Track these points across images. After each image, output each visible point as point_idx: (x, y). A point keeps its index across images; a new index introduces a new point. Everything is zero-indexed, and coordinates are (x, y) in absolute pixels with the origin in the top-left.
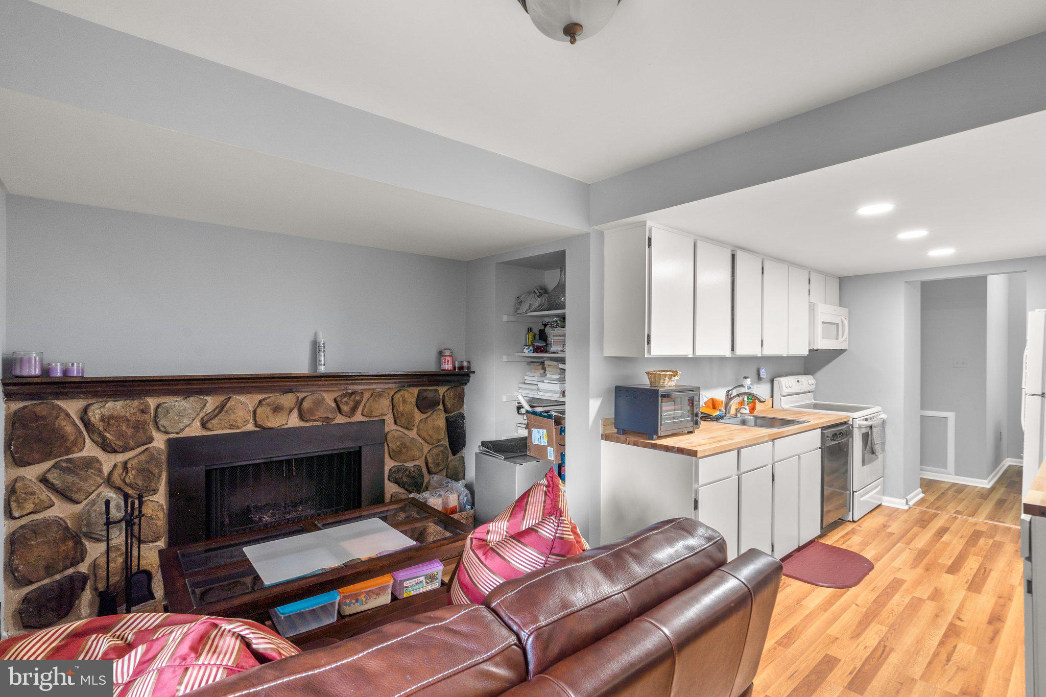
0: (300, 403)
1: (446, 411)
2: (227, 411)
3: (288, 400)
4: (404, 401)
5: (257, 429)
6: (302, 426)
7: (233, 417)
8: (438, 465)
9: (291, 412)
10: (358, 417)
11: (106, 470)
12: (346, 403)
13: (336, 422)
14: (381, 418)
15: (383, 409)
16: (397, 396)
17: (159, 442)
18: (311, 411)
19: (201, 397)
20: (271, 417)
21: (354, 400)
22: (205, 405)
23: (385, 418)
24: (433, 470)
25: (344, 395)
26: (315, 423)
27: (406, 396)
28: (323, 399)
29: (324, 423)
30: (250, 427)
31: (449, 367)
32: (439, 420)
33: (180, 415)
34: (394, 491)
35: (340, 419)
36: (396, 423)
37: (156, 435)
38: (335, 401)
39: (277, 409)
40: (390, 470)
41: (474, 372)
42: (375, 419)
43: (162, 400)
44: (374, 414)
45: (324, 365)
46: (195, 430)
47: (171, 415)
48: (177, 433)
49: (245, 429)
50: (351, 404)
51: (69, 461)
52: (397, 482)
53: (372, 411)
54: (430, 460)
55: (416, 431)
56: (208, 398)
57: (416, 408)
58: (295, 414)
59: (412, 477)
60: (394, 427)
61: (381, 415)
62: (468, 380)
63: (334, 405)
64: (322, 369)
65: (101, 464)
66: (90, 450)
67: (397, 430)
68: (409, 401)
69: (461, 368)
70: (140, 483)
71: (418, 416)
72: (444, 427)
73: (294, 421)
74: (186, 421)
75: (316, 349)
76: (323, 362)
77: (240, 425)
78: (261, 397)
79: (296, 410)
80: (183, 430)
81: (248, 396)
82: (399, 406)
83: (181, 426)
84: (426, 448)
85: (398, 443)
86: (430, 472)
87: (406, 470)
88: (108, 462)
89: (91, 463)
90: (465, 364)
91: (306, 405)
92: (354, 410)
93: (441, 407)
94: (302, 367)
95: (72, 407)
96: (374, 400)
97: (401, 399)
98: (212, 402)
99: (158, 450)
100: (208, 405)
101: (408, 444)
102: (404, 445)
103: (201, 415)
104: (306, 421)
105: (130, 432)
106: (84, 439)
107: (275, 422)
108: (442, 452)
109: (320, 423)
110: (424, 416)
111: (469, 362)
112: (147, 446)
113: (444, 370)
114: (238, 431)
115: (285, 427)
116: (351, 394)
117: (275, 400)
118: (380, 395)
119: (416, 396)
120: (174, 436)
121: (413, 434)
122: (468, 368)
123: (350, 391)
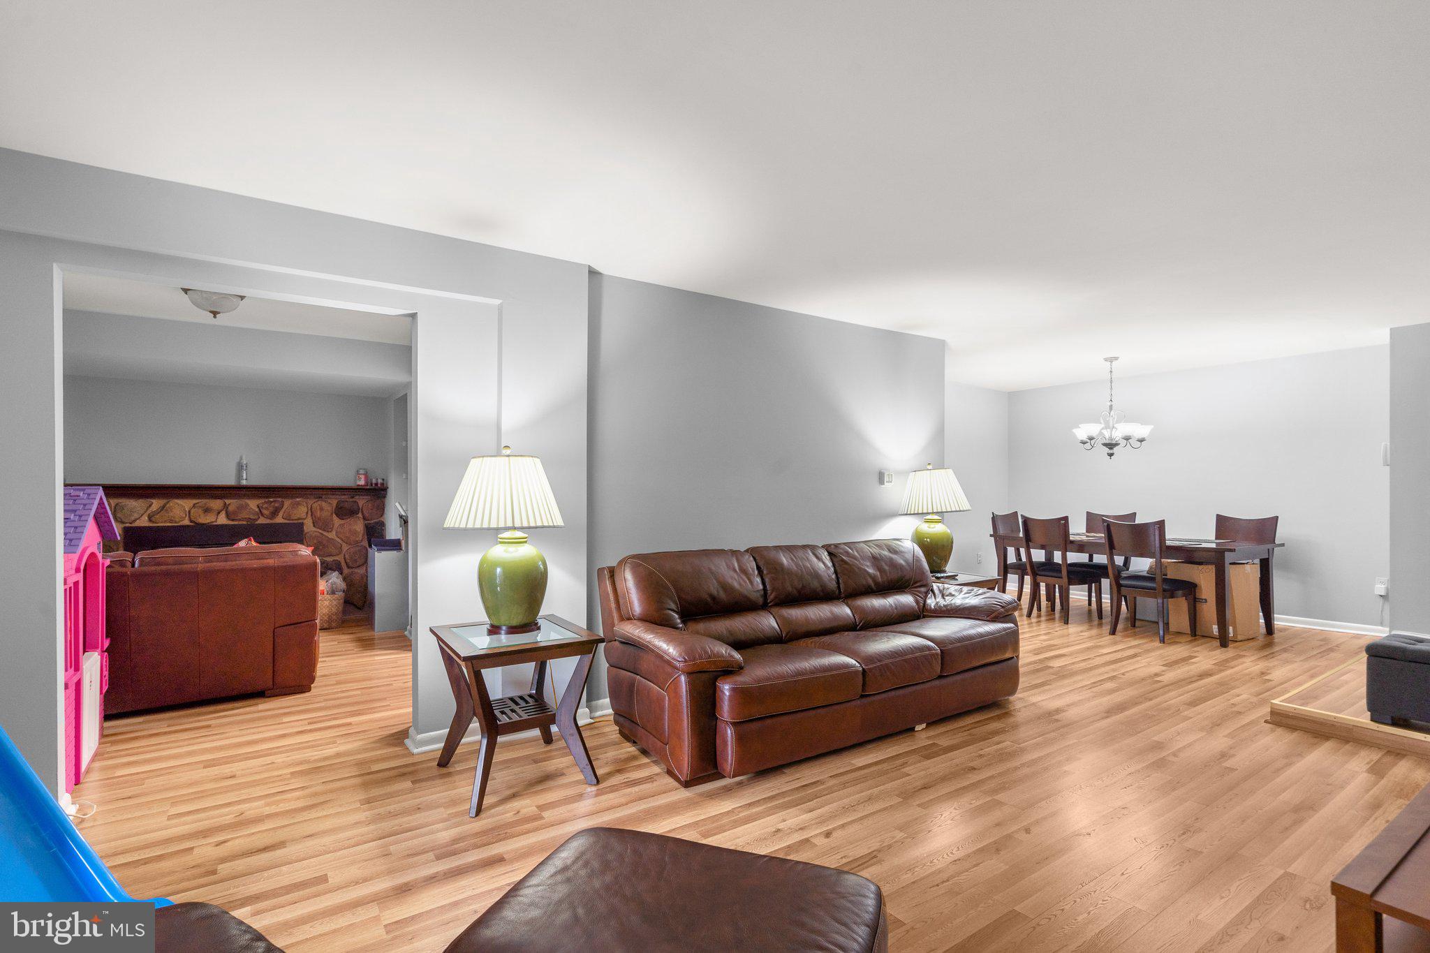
0: (226, 506)
1: (364, 518)
2: (166, 510)
3: (216, 504)
4: (322, 509)
5: (192, 524)
6: (230, 523)
7: (171, 514)
8: (355, 561)
9: (219, 513)
10: (279, 519)
12: (267, 508)
13: (259, 522)
14: (300, 521)
15: (301, 514)
16: (315, 505)
18: (235, 513)
19: (149, 500)
20: (202, 516)
21: (274, 506)
22: (150, 506)
23: (305, 521)
24: (350, 564)
25: (266, 503)
26: (241, 523)
27: (323, 505)
28: (247, 505)
29: (249, 523)
30: (186, 522)
31: (362, 482)
32: (358, 526)
33: (132, 511)
35: (262, 521)
36: (314, 526)
38: (258, 507)
39: (207, 510)
41: (388, 488)
42: (294, 522)
43: (120, 500)
44: (292, 518)
45: (246, 479)
46: (144, 522)
47: (125, 511)
48: (130, 523)
49: (181, 524)
50: (271, 509)
53: (290, 516)
54: (347, 556)
55: (334, 533)
56: (154, 501)
57: (334, 515)
58: (223, 515)
60: (314, 529)
61: (299, 519)
62: (386, 494)
63: (257, 510)
64: (244, 483)
67: (316, 532)
68: (327, 509)
69: (376, 484)
71: (337, 521)
72: (362, 532)
73: (222, 520)
74: (136, 516)
75: (240, 467)
76: (245, 477)
77: (177, 520)
78: (195, 501)
79: (224, 512)
80: (135, 521)
81: (186, 501)
82: (317, 513)
83: (133, 518)
84: (345, 547)
85: (315, 541)
86: (348, 567)
90: (380, 481)
91: (230, 508)
92: (275, 513)
93: (360, 515)
94: (230, 481)
96: (293, 507)
97: (319, 507)
98: (156, 504)
100: (153, 505)
101: (324, 542)
102: (320, 543)
103: (149, 512)
104: (233, 520)
107: (206, 519)
108: (359, 551)
109: (245, 523)
110: (343, 522)
111: (383, 480)
113: (358, 485)
114: (176, 525)
115: (215, 523)
116: (272, 502)
117: (205, 504)
118: (298, 504)
119: (335, 505)
120: (127, 525)
121: (332, 535)
122: (382, 484)
123: (272, 500)
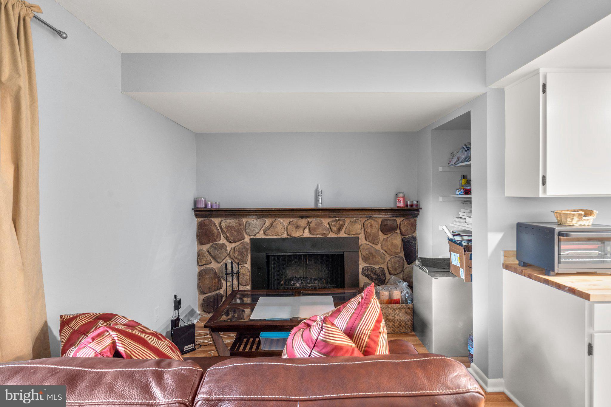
0: (309, 224)
1: (402, 234)
2: (274, 227)
3: (303, 222)
4: (371, 226)
5: (288, 237)
6: (311, 237)
7: (276, 230)
8: (396, 269)
9: (304, 229)
10: (342, 234)
11: (228, 250)
12: (335, 226)
13: (329, 236)
14: (356, 236)
15: (357, 230)
16: (367, 223)
17: (247, 240)
18: (315, 229)
19: (264, 219)
20: (294, 231)
21: (339, 224)
22: (265, 224)
23: (359, 236)
24: (392, 272)
25: (334, 221)
26: (318, 236)
27: (372, 223)
28: (322, 223)
29: (323, 237)
30: (285, 236)
31: (401, 204)
32: (397, 240)
33: (254, 227)
34: (365, 282)
35: (331, 235)
36: (366, 240)
37: (246, 236)
38: (329, 224)
39: (297, 227)
40: (363, 268)
41: (421, 209)
42: (353, 236)
43: (248, 220)
44: (351, 233)
45: (321, 203)
46: (261, 235)
47: (251, 227)
48: (254, 236)
49: (282, 236)
50: (337, 226)
51: (216, 244)
52: (367, 276)
53: (350, 231)
54: (390, 266)
55: (380, 246)
56: (266, 220)
57: (380, 231)
58: (307, 230)
59: (377, 275)
60: (365, 242)
61: (356, 234)
62: (418, 214)
63: (328, 226)
64: (320, 206)
65: (226, 247)
66: (223, 241)
67: (367, 244)
68: (374, 226)
69: (412, 206)
70: (239, 257)
71: (381, 236)
72: (400, 245)
73: (307, 234)
74: (257, 231)
75: (317, 194)
76: (320, 202)
77: (280, 234)
78: (290, 220)
79: (307, 228)
80: (256, 234)
81: (284, 219)
82: (368, 230)
83: (255, 232)
84: (388, 257)
85: (367, 252)
86: (390, 274)
87: (373, 270)
88: (229, 246)
89: (223, 246)
90: (415, 203)
91: (312, 225)
92: (339, 230)
93: (398, 231)
94: (312, 206)
95: (216, 221)
96: (352, 225)
97: (369, 225)
98: (268, 221)
99: (247, 243)
100: (266, 223)
101: (374, 253)
102: (371, 254)
103: (264, 228)
104: (313, 234)
105: (235, 233)
106: (221, 235)
107: (297, 234)
108: (399, 261)
109: (320, 236)
110: (386, 236)
111: (417, 201)
112: (243, 241)
113: (398, 207)
114: (279, 237)
115: (302, 237)
116: (338, 220)
117: (296, 222)
118: (355, 222)
119: (380, 223)
120: (252, 237)
121: (378, 247)
122: (417, 205)
123: (337, 219)
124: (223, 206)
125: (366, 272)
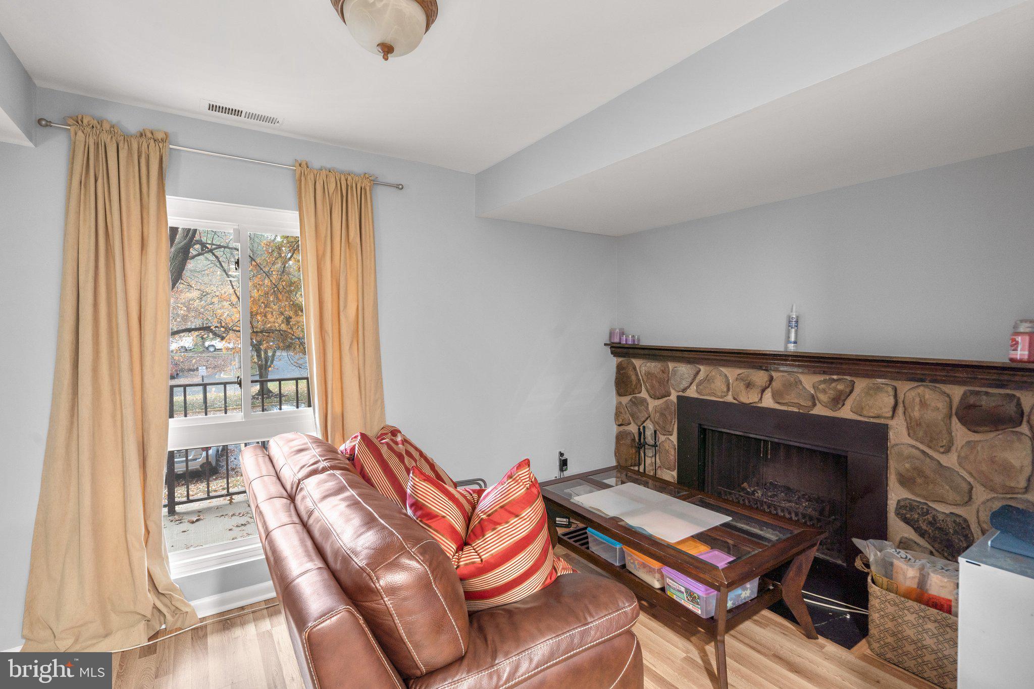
0: (770, 382)
2: (709, 380)
3: (760, 377)
4: (923, 404)
5: (735, 402)
6: (777, 408)
7: (713, 386)
9: (763, 391)
10: (846, 413)
11: (651, 408)
12: (824, 391)
13: (815, 412)
14: (881, 421)
15: (881, 408)
16: (911, 395)
17: (673, 398)
18: (783, 393)
19: (698, 366)
20: (744, 392)
21: (835, 389)
22: (698, 373)
23: (891, 423)
25: (825, 381)
26: (790, 409)
27: (927, 396)
28: (799, 382)
29: (801, 411)
30: (729, 398)
32: (1017, 454)
33: (684, 378)
34: (906, 535)
35: (819, 410)
36: (909, 434)
37: (672, 391)
38: (814, 387)
39: (749, 385)
40: (899, 501)
42: (873, 420)
43: (676, 365)
44: (865, 413)
45: (795, 342)
46: (692, 393)
48: (683, 392)
49: (725, 399)
50: (831, 393)
51: (635, 398)
52: (907, 521)
53: (862, 409)
55: (956, 458)
56: (702, 367)
57: (955, 420)
58: (768, 394)
59: (940, 529)
60: (908, 440)
61: (878, 417)
63: (813, 391)
64: (793, 348)
65: (648, 404)
66: (644, 394)
67: (913, 446)
68: (933, 404)
70: (661, 423)
71: (961, 433)
73: (768, 402)
74: (686, 384)
75: (794, 323)
76: (793, 340)
77: (721, 394)
78: (739, 371)
79: (769, 391)
80: (685, 390)
81: (730, 369)
82: (913, 410)
83: (682, 387)
84: (981, 494)
85: (907, 466)
87: (927, 513)
88: (653, 404)
89: (643, 401)
91: (777, 386)
92: (838, 400)
93: (1024, 429)
95: (637, 362)
96: (867, 394)
97: (917, 400)
98: (703, 370)
99: (672, 401)
100: (701, 373)
102: (921, 471)
103: (697, 380)
104: (781, 404)
105: (657, 385)
106: (641, 385)
107: (749, 398)
109: (796, 410)
110: (977, 438)
112: (668, 398)
114: (721, 400)
115: (760, 405)
116: (834, 380)
117: (748, 376)
118: (878, 389)
119: (956, 400)
120: (681, 394)
121: (950, 460)
123: (835, 377)
124: (645, 342)
125: (904, 512)
